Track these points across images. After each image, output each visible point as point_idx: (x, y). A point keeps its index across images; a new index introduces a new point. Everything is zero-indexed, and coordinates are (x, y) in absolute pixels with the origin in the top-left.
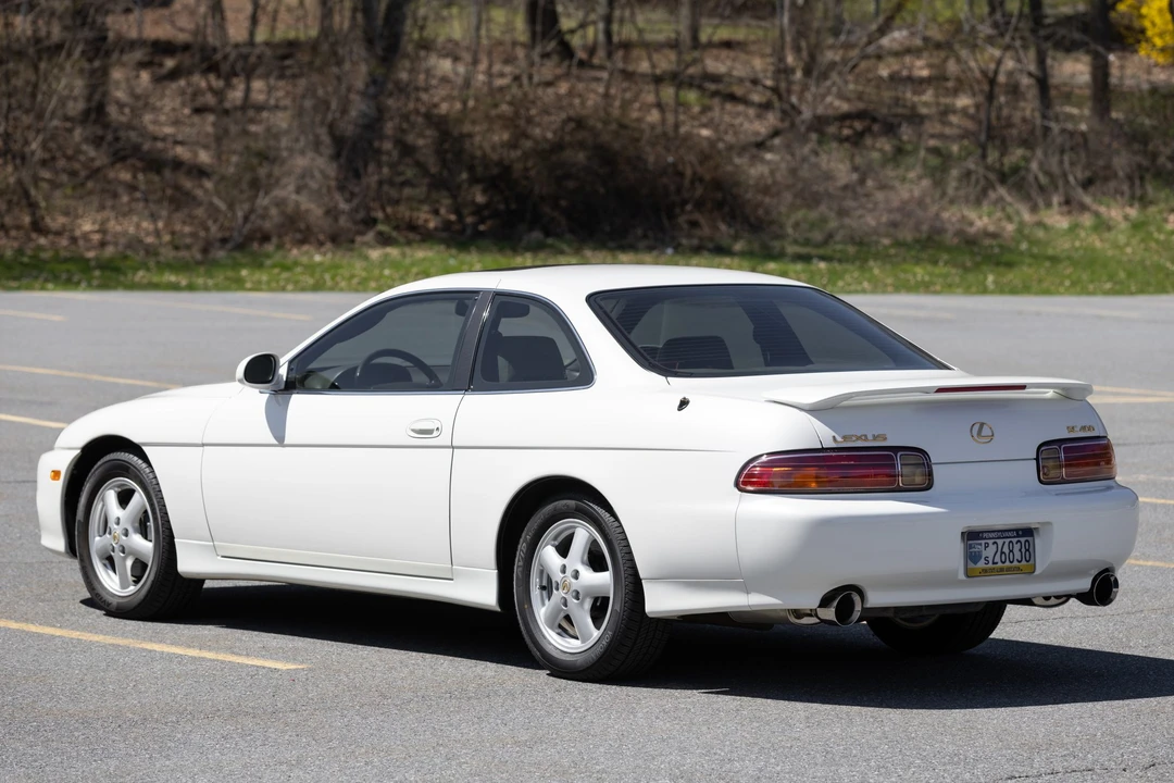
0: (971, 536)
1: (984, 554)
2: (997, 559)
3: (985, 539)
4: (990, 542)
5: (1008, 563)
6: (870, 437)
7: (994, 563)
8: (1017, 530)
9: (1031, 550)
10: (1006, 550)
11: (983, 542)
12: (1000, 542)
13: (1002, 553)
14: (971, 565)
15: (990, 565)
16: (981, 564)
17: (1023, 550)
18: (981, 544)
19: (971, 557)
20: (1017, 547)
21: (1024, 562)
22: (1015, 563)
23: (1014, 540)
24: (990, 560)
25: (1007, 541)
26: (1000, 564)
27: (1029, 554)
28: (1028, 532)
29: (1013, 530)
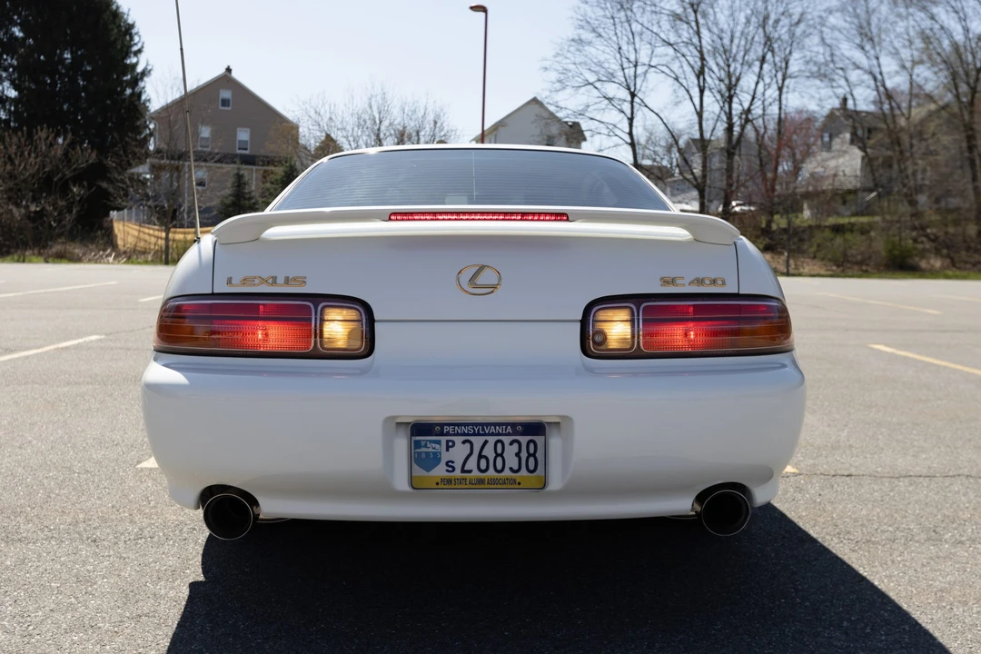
0: (421, 429)
1: (445, 457)
2: (472, 464)
3: (448, 434)
4: (458, 440)
5: (491, 472)
6: (281, 280)
7: (463, 471)
8: (514, 425)
9: (539, 455)
10: (489, 452)
11: (443, 439)
12: (478, 441)
13: (480, 456)
14: (418, 471)
15: (458, 473)
16: (440, 471)
17: (524, 455)
18: (439, 442)
19: (421, 459)
20: (510, 452)
21: (524, 472)
22: (507, 473)
23: (507, 440)
24: (458, 466)
25: (492, 440)
26: (476, 473)
27: (534, 461)
28: (535, 429)
29: (506, 424)
